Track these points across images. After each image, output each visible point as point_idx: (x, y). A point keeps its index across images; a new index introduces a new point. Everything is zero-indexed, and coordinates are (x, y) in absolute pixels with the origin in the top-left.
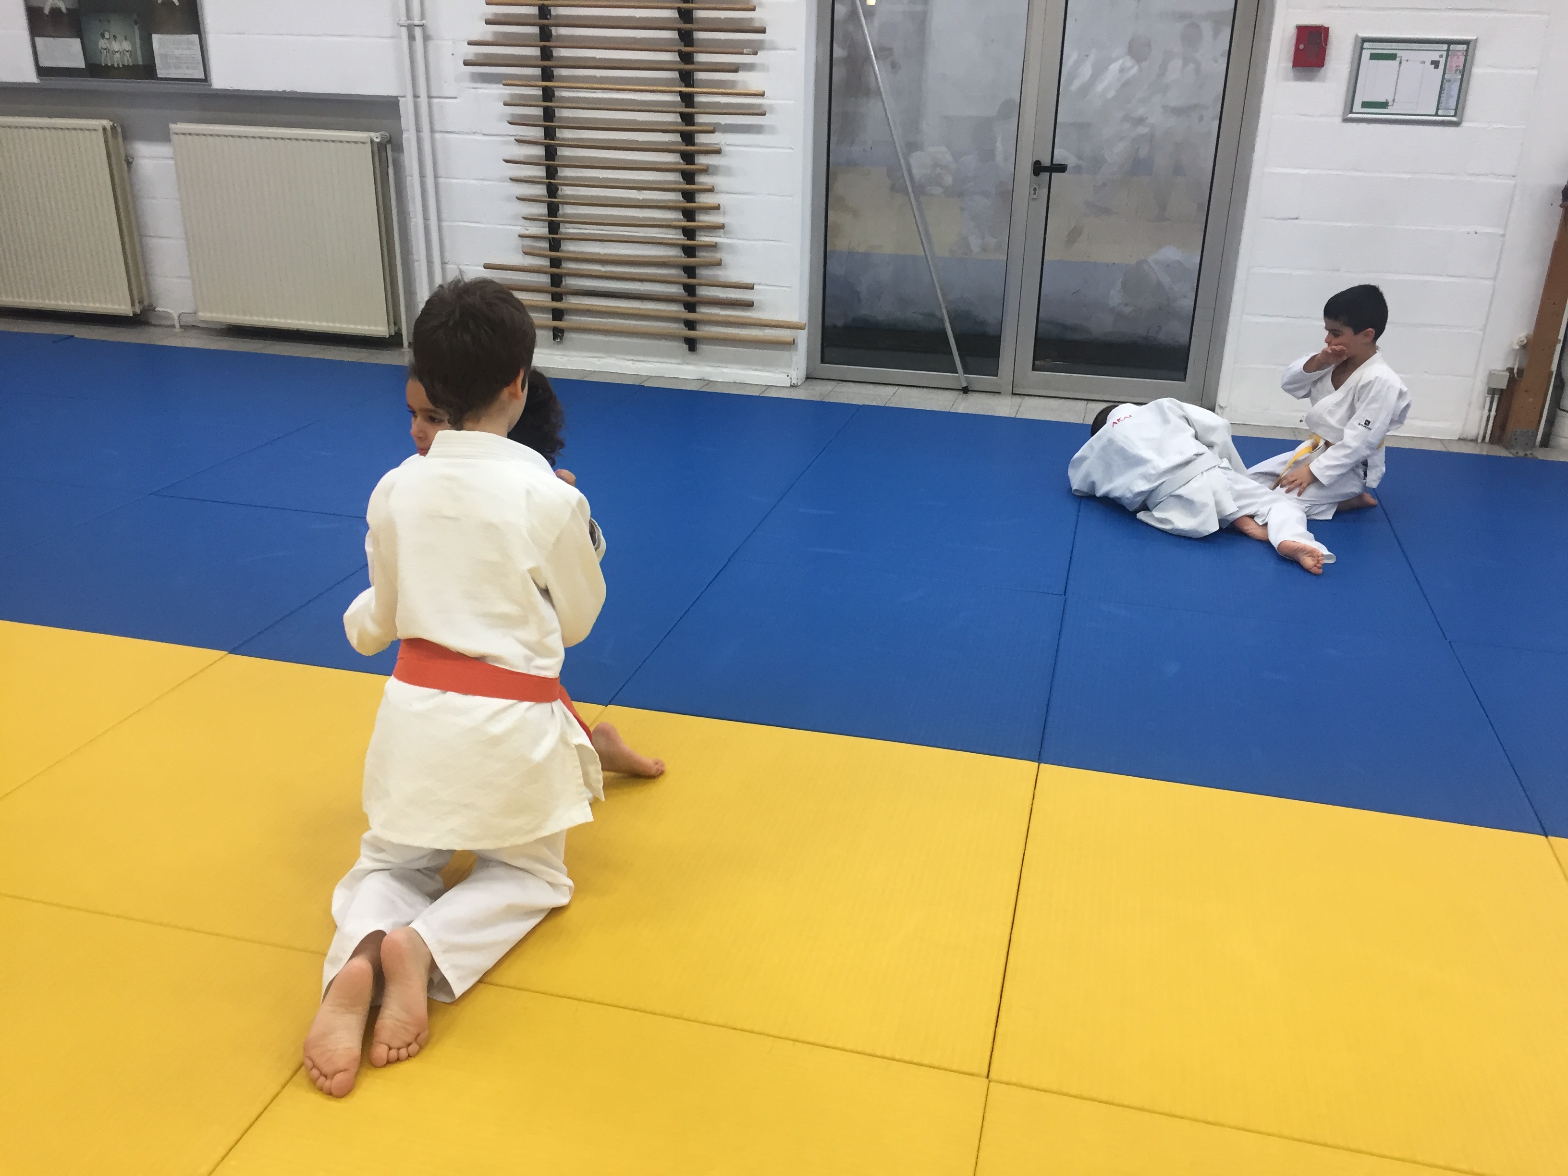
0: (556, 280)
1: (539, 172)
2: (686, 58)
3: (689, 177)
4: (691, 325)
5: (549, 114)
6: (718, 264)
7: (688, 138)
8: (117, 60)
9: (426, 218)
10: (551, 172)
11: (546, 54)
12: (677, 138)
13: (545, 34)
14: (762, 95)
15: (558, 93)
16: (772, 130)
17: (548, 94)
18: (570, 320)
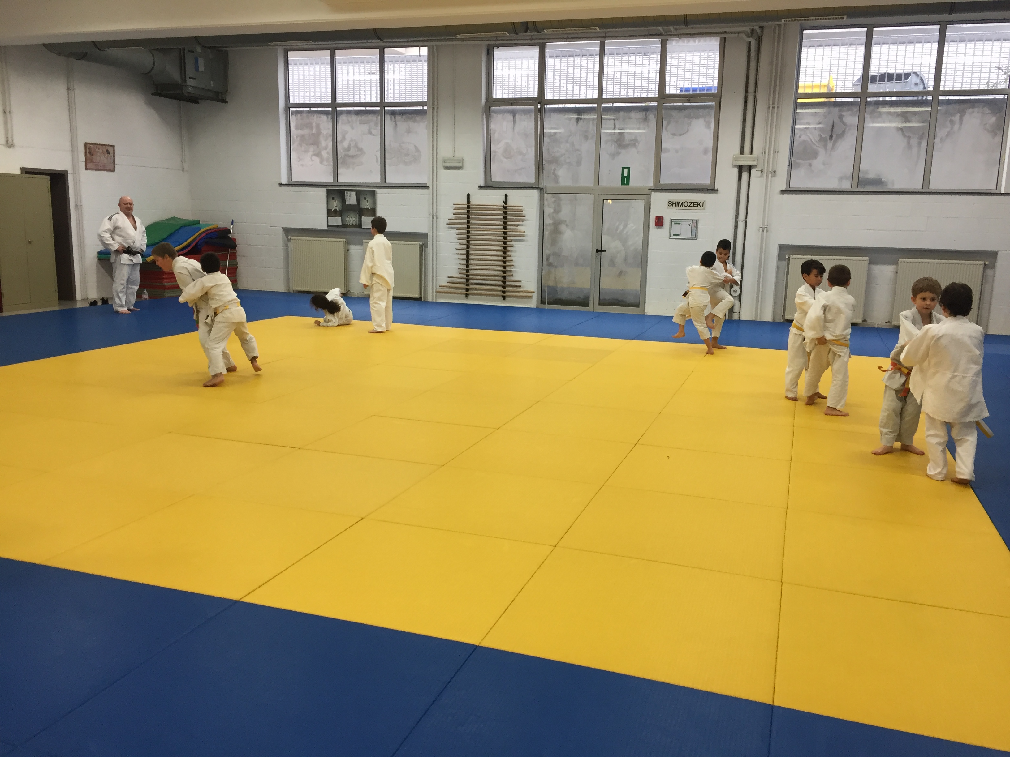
0: (467, 280)
1: (465, 252)
2: (505, 223)
3: (505, 253)
4: (504, 292)
5: (468, 237)
6: (512, 275)
7: (505, 243)
8: (351, 223)
9: (433, 265)
10: (468, 252)
11: (468, 222)
12: (502, 243)
13: (468, 217)
14: (524, 232)
15: (471, 232)
16: (527, 241)
17: (468, 232)
18: (470, 292)
